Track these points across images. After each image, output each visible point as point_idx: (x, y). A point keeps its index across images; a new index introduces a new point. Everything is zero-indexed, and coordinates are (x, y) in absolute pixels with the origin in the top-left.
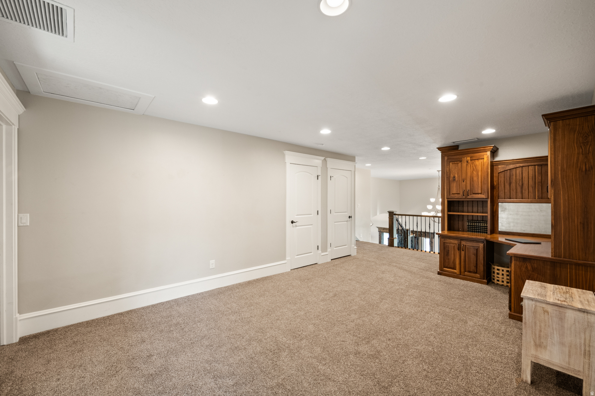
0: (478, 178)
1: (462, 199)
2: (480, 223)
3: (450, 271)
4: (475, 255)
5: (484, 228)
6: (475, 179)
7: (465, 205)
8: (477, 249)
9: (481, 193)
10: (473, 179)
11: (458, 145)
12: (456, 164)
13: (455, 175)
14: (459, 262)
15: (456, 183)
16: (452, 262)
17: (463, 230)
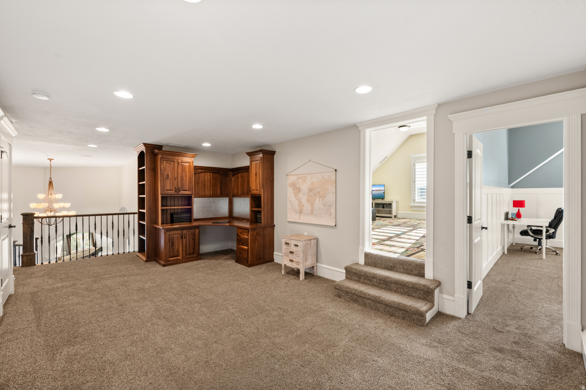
0: (186, 178)
1: (174, 194)
2: (183, 214)
3: (174, 259)
4: (193, 240)
5: (186, 218)
6: (184, 178)
7: (169, 200)
8: (194, 234)
9: (188, 190)
10: (183, 178)
11: (161, 145)
12: (170, 164)
13: (169, 173)
14: (182, 249)
15: (169, 180)
16: (177, 251)
17: (167, 222)
